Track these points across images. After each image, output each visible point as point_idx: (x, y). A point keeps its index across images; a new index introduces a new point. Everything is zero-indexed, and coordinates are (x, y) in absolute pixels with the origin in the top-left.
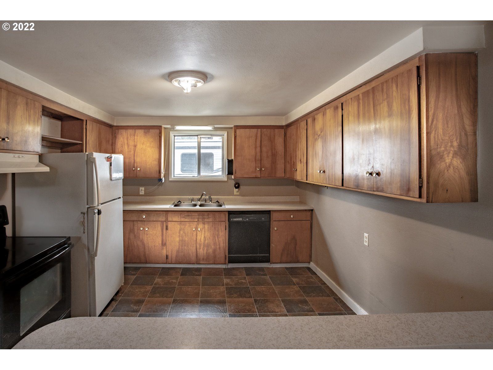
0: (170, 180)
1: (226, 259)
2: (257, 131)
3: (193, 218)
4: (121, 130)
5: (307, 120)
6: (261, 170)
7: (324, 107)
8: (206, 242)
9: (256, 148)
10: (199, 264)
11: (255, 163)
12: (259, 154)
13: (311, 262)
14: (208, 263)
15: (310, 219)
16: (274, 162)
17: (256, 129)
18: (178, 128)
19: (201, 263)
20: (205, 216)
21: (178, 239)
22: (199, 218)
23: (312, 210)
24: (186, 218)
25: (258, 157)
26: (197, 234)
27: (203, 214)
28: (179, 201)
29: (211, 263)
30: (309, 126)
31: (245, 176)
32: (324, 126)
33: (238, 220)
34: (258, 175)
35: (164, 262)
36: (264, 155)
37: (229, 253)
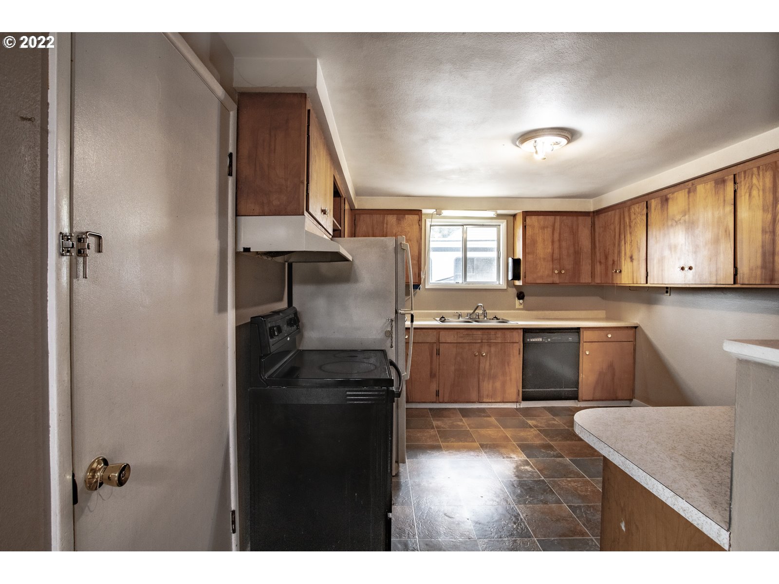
0: (427, 287)
1: (519, 395)
2: (555, 219)
3: (474, 338)
4: (363, 215)
5: (647, 202)
6: (560, 272)
7: (691, 182)
8: (492, 371)
9: (553, 242)
10: (481, 402)
11: (551, 263)
12: (557, 251)
13: (634, 399)
14: (495, 401)
15: (632, 340)
16: (577, 263)
17: (553, 217)
18: (445, 213)
19: (484, 400)
20: (491, 336)
21: (453, 368)
22: (484, 338)
23: (636, 327)
24: (466, 338)
25: (556, 256)
26: (479, 361)
27: (488, 333)
28: (443, 317)
29: (499, 401)
30: (653, 210)
31: (538, 281)
32: (689, 208)
33: (536, 340)
34: (556, 280)
35: (433, 401)
36: (564, 252)
37: (523, 387)
